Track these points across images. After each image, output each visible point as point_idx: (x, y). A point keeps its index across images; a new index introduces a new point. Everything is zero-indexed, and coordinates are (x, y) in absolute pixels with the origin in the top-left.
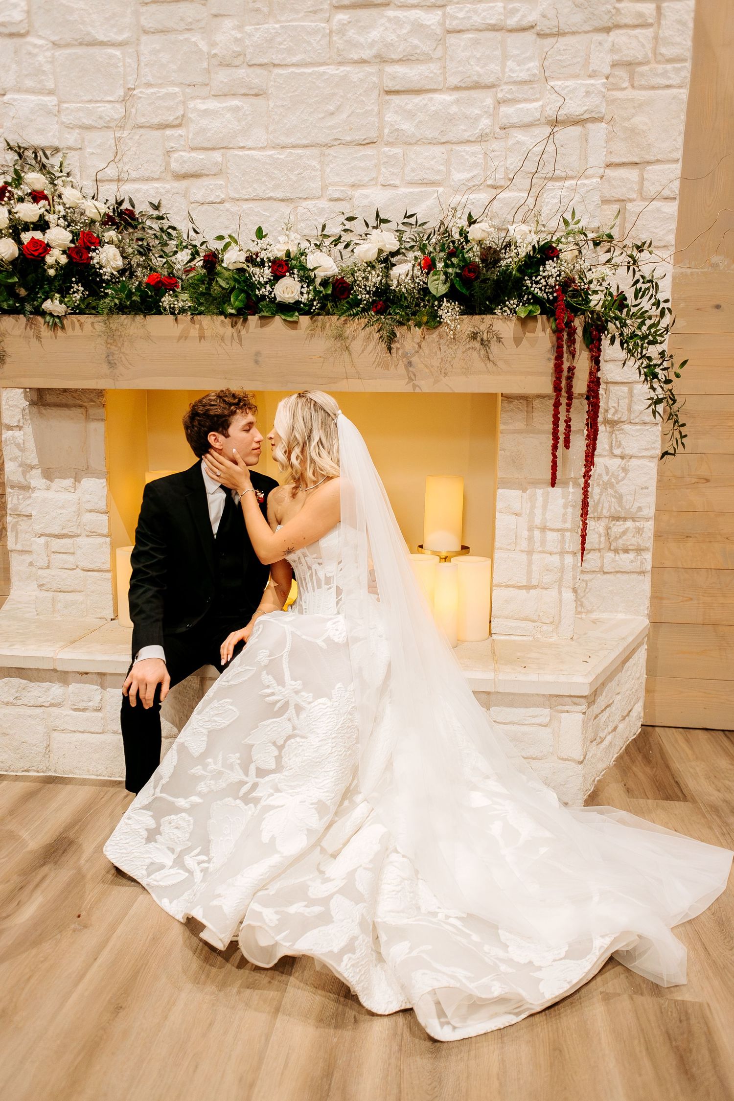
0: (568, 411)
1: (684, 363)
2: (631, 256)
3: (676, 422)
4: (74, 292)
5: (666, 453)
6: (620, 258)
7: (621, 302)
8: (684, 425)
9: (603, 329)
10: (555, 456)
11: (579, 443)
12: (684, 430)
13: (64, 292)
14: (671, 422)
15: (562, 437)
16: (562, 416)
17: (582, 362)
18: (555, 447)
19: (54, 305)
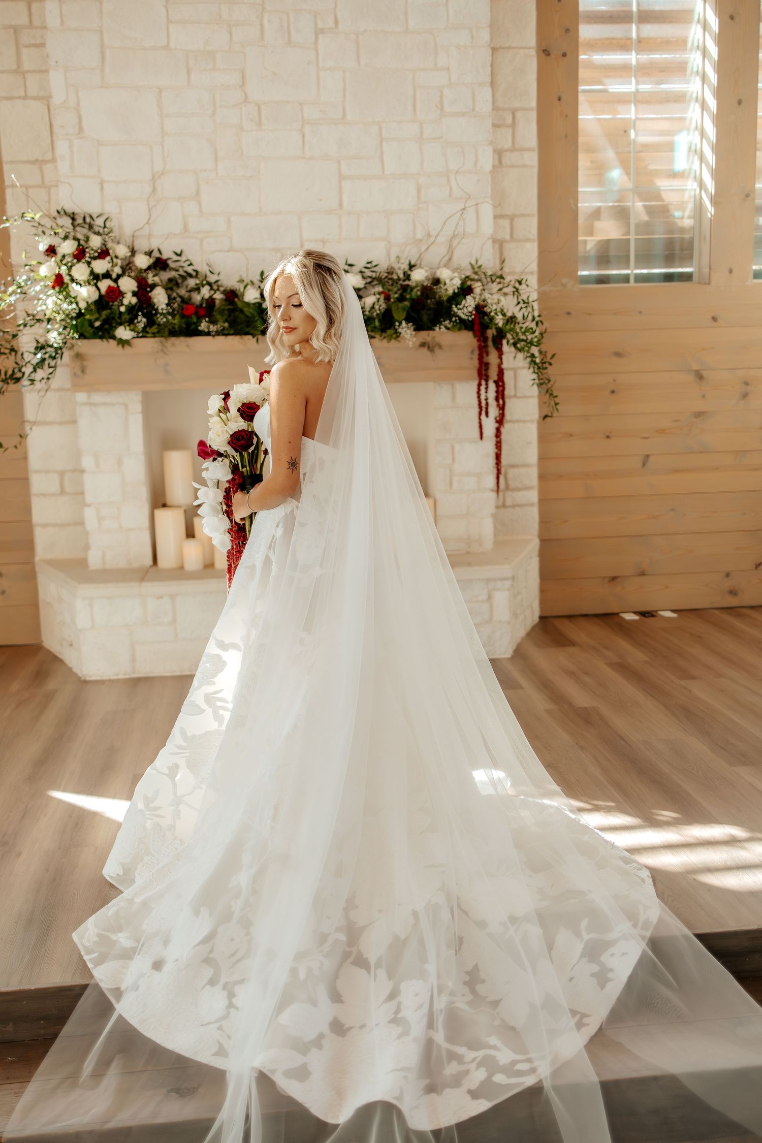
0: (486, 392)
1: (554, 355)
2: (515, 287)
3: (551, 394)
4: (138, 322)
5: (546, 416)
6: (509, 290)
7: (512, 319)
8: (556, 396)
9: (504, 337)
10: (480, 419)
11: (494, 411)
12: (557, 400)
13: (131, 322)
14: (548, 395)
15: (484, 409)
16: (483, 397)
17: (493, 358)
18: (480, 414)
19: (123, 332)
